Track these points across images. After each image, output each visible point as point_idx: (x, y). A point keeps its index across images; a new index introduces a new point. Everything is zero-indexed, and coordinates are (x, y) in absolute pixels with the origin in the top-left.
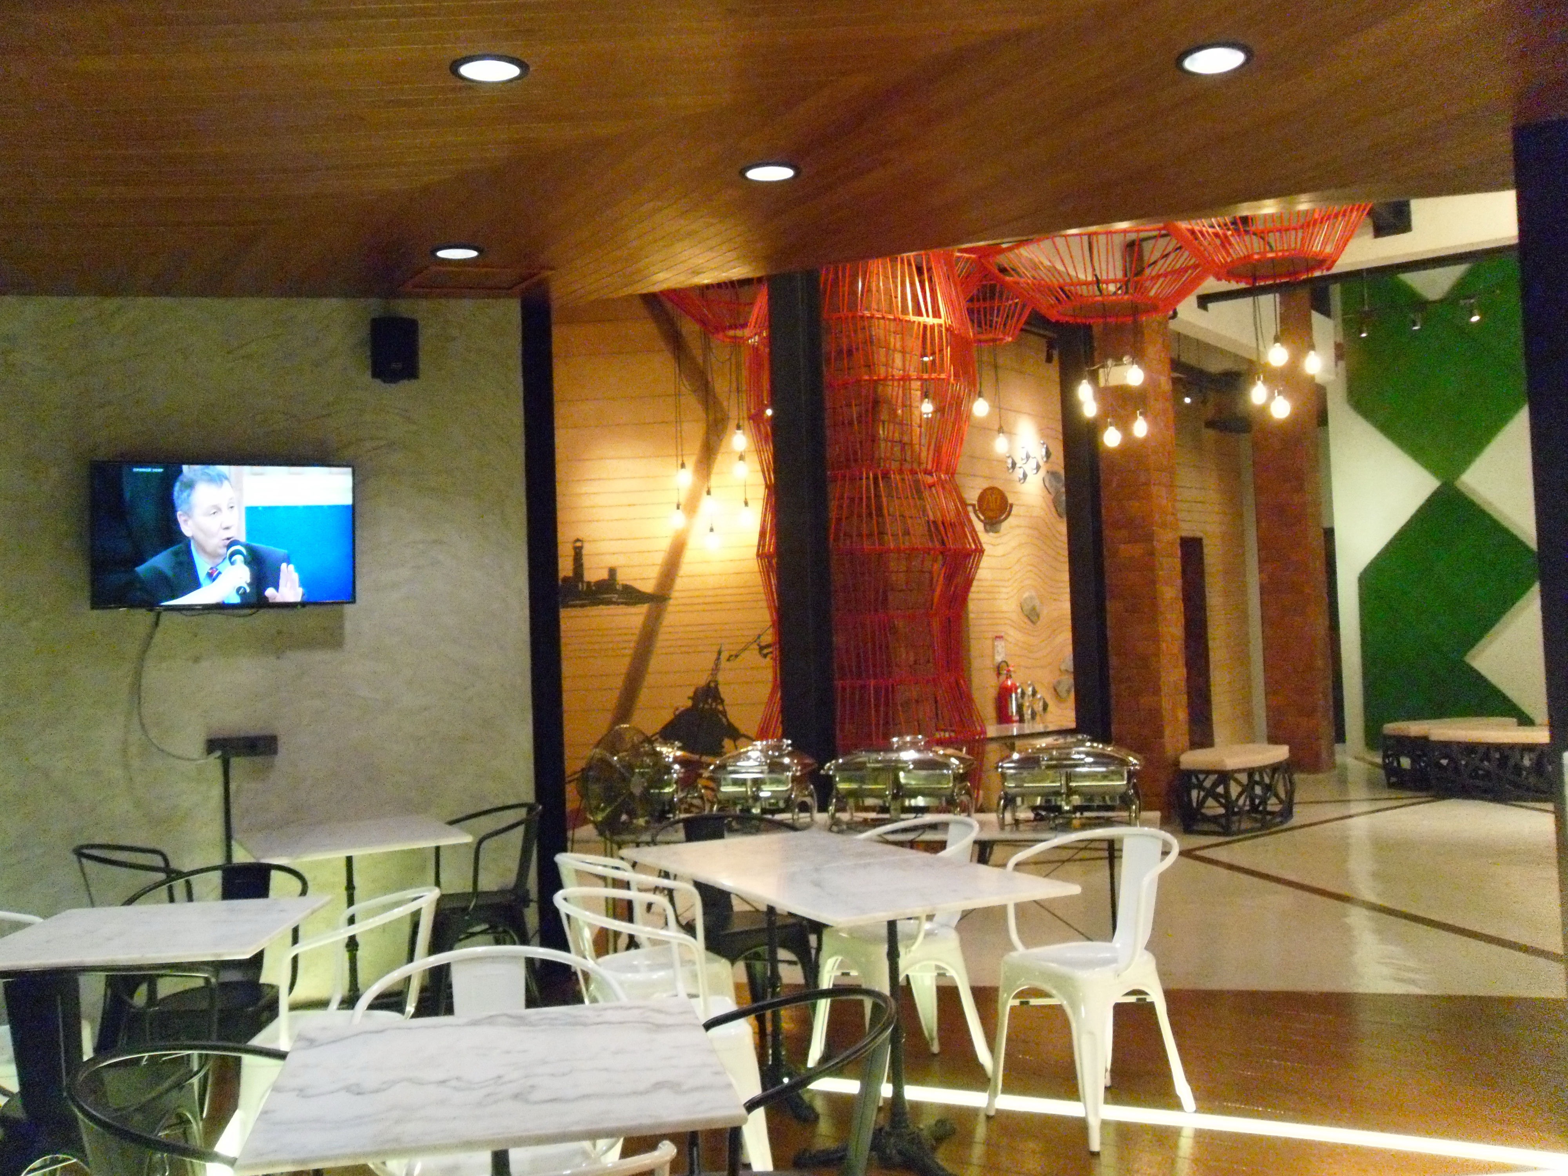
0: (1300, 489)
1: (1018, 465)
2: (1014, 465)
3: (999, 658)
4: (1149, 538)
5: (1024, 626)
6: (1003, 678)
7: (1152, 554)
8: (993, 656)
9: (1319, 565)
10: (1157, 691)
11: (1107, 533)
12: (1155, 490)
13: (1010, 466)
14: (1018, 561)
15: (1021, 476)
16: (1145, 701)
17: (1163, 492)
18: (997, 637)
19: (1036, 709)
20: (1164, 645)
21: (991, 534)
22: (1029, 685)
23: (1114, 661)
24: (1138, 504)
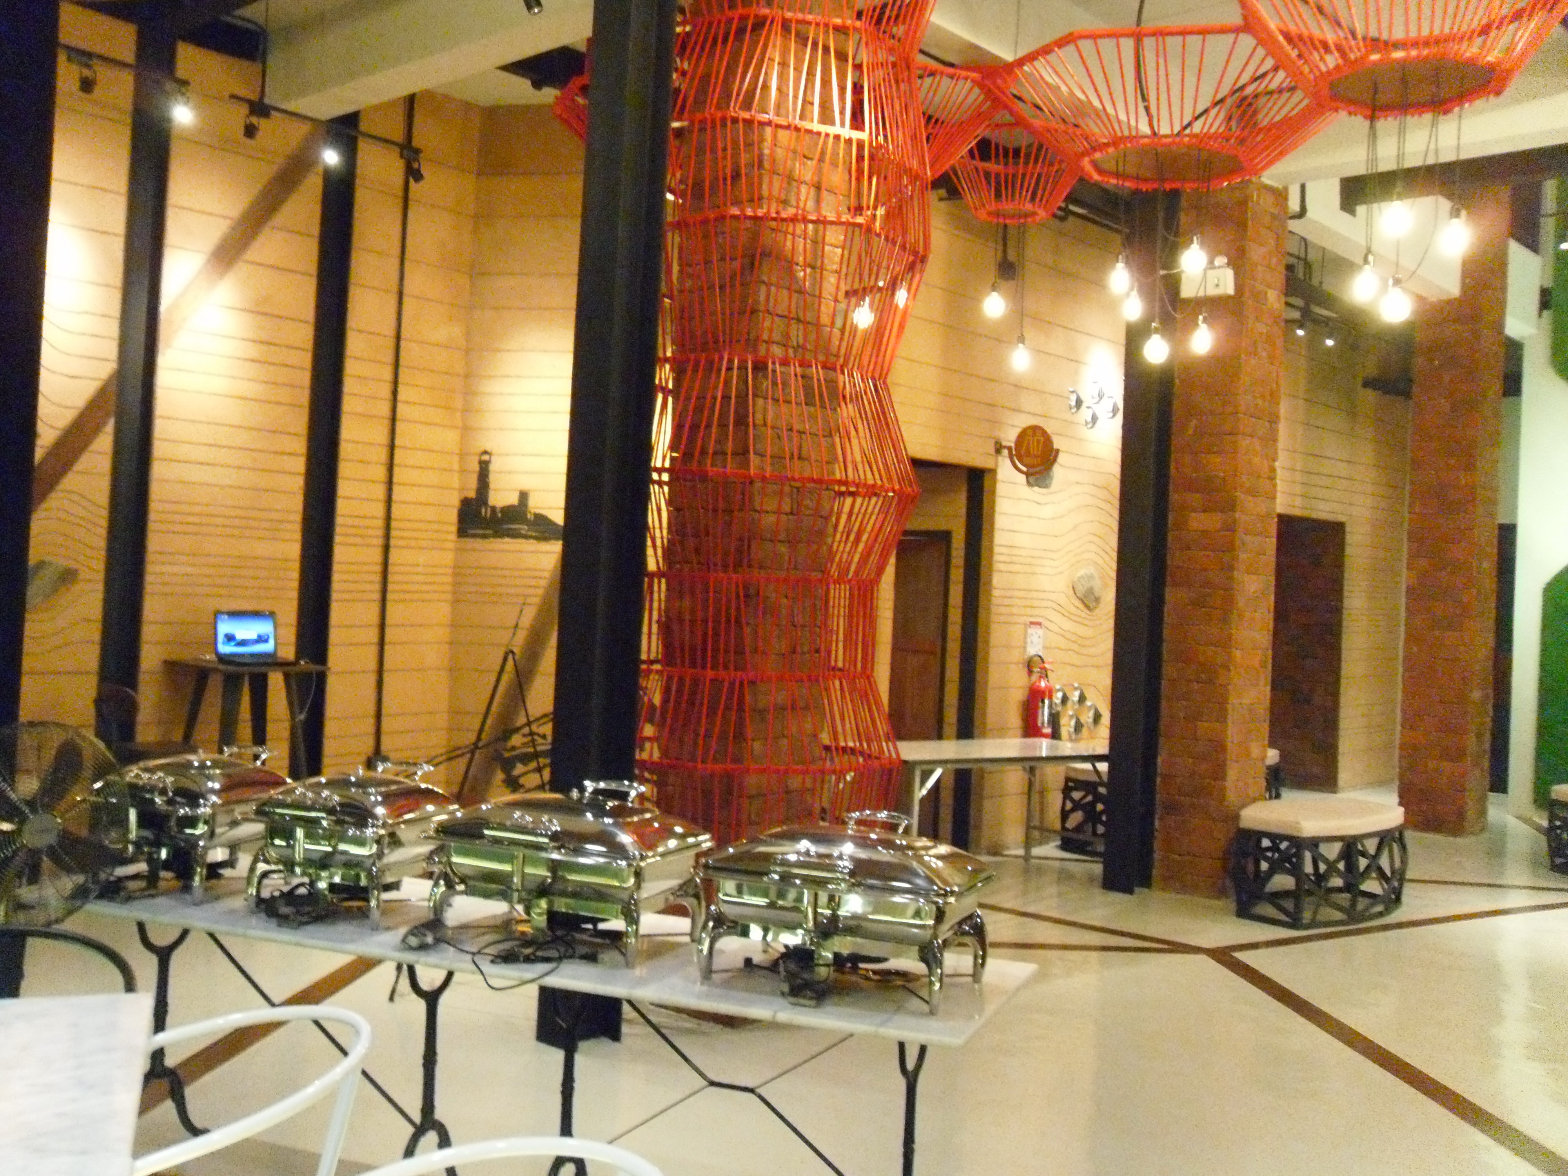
0: (1470, 467)
1: (1084, 405)
2: (1079, 403)
3: (1032, 651)
4: (1231, 506)
5: (1079, 612)
6: (1034, 677)
7: (1230, 528)
8: (1025, 648)
9: (1488, 566)
10: (1222, 717)
11: (1175, 497)
12: (1244, 443)
13: (1073, 403)
14: (1075, 527)
15: (1089, 419)
16: (1204, 727)
17: (1257, 445)
18: (1032, 623)
19: (1083, 720)
20: (1238, 654)
21: (1036, 489)
22: (1076, 689)
23: (1169, 670)
24: (1218, 460)
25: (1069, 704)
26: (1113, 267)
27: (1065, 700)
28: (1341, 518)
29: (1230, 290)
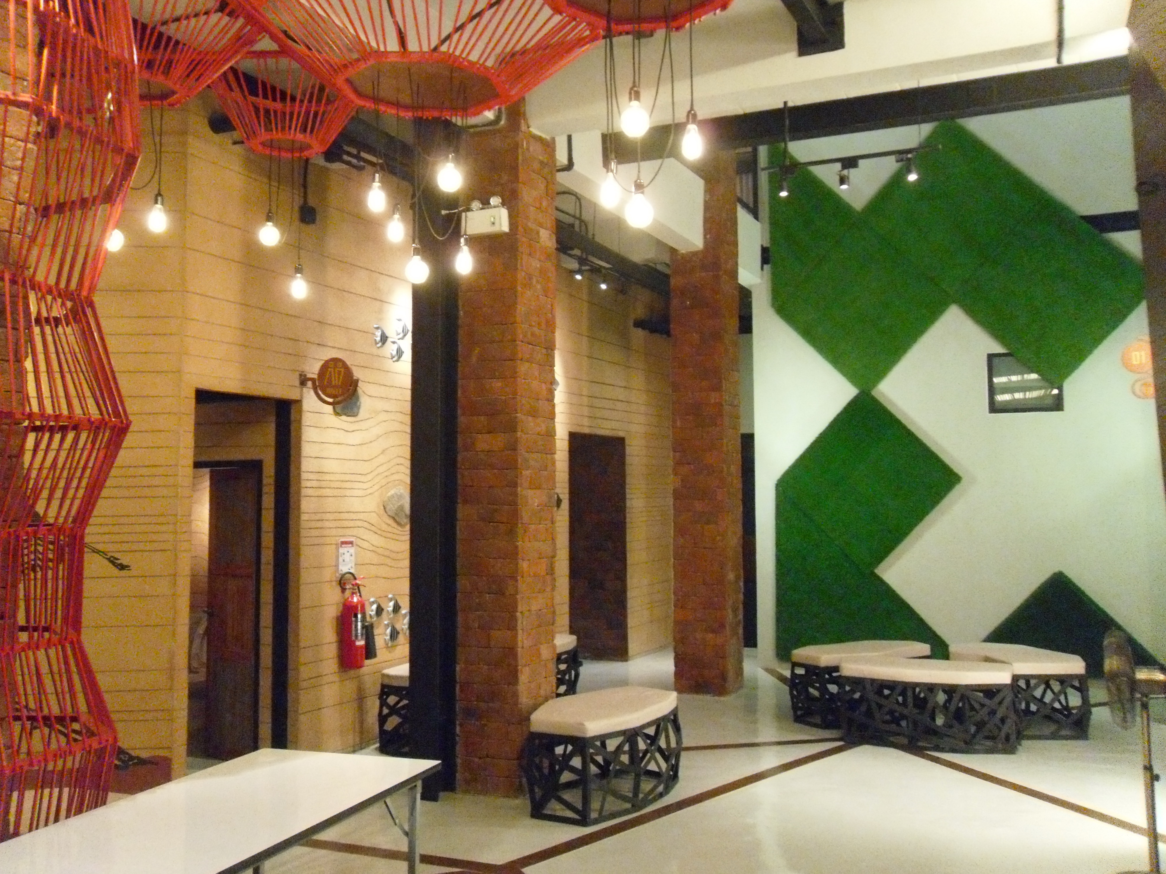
1: (389, 340)
2: (384, 339)
3: (344, 569)
4: (511, 427)
5: (390, 529)
6: (348, 593)
7: (513, 447)
8: (337, 566)
10: (511, 626)
11: (462, 420)
12: (523, 368)
13: (378, 339)
14: (383, 452)
15: (394, 353)
16: (498, 635)
17: (535, 370)
18: (343, 543)
19: (398, 627)
20: (524, 565)
21: (344, 418)
22: (391, 600)
23: (462, 583)
24: (499, 384)
25: (384, 614)
26: (370, 187)
27: (380, 611)
28: (621, 434)
29: (506, 228)
